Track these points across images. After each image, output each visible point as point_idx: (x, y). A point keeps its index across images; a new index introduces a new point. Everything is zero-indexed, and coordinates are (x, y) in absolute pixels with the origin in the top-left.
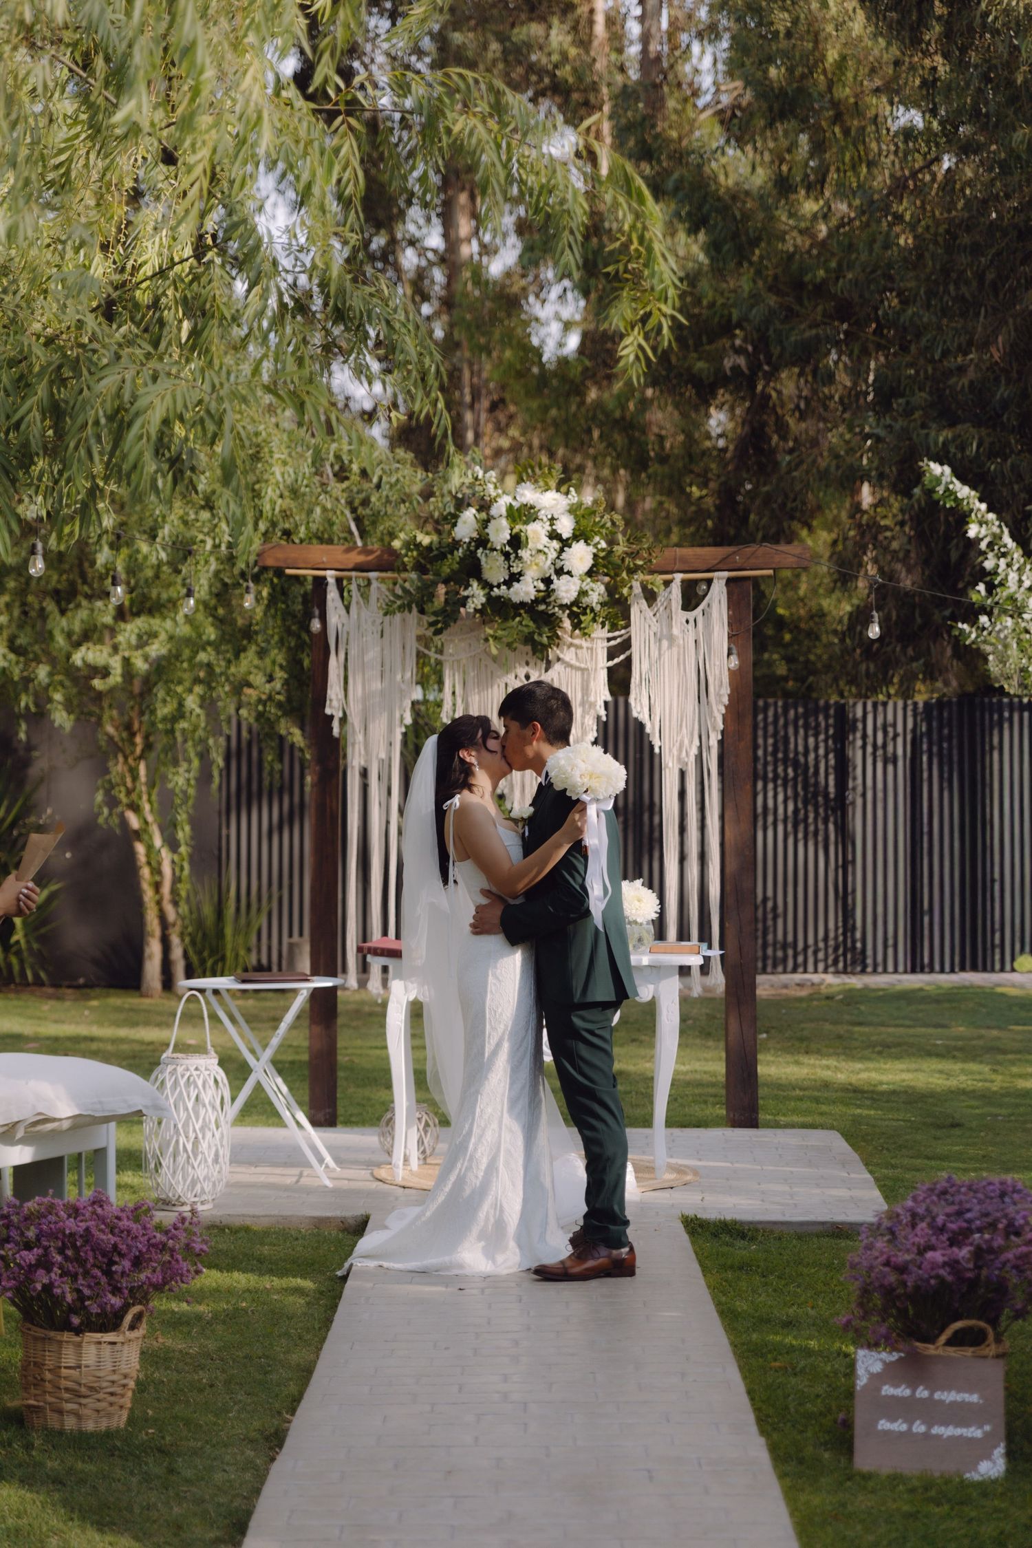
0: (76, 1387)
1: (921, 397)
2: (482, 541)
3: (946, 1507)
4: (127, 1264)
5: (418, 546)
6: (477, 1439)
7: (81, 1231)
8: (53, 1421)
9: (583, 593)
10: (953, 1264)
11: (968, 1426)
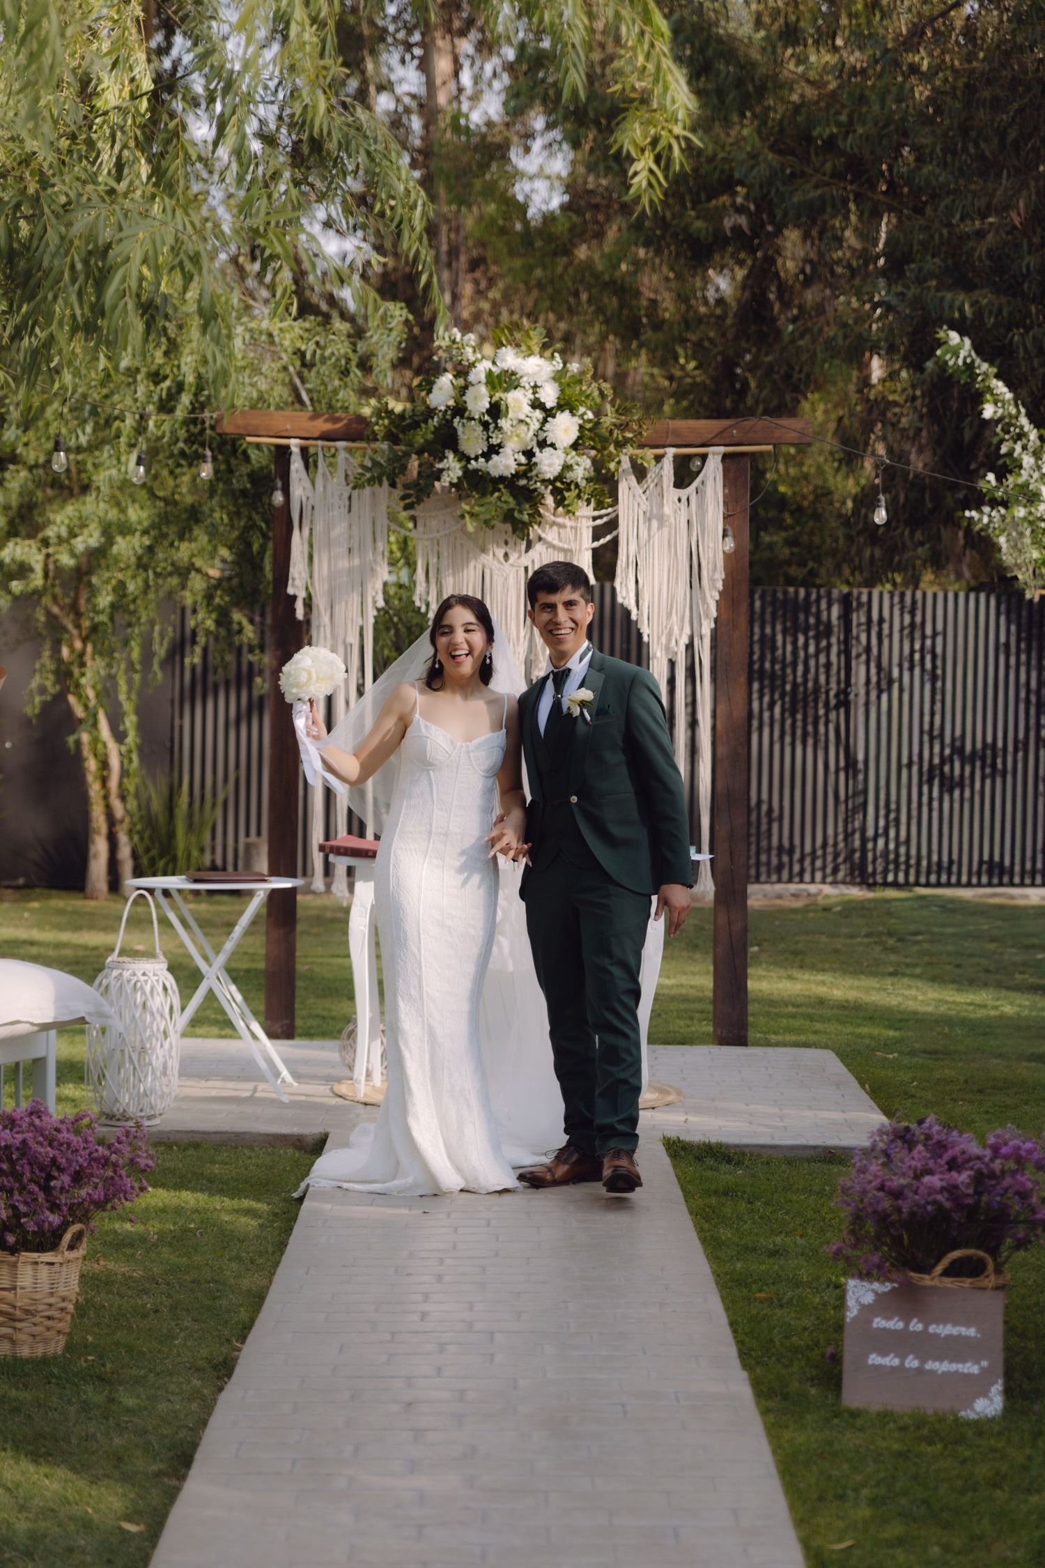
0: (11, 1310)
1: (933, 264)
2: (460, 410)
3: (939, 1447)
4: (66, 1179)
5: (390, 413)
6: (439, 1370)
7: (17, 1143)
9: (567, 467)
10: (951, 1190)
11: (964, 1361)
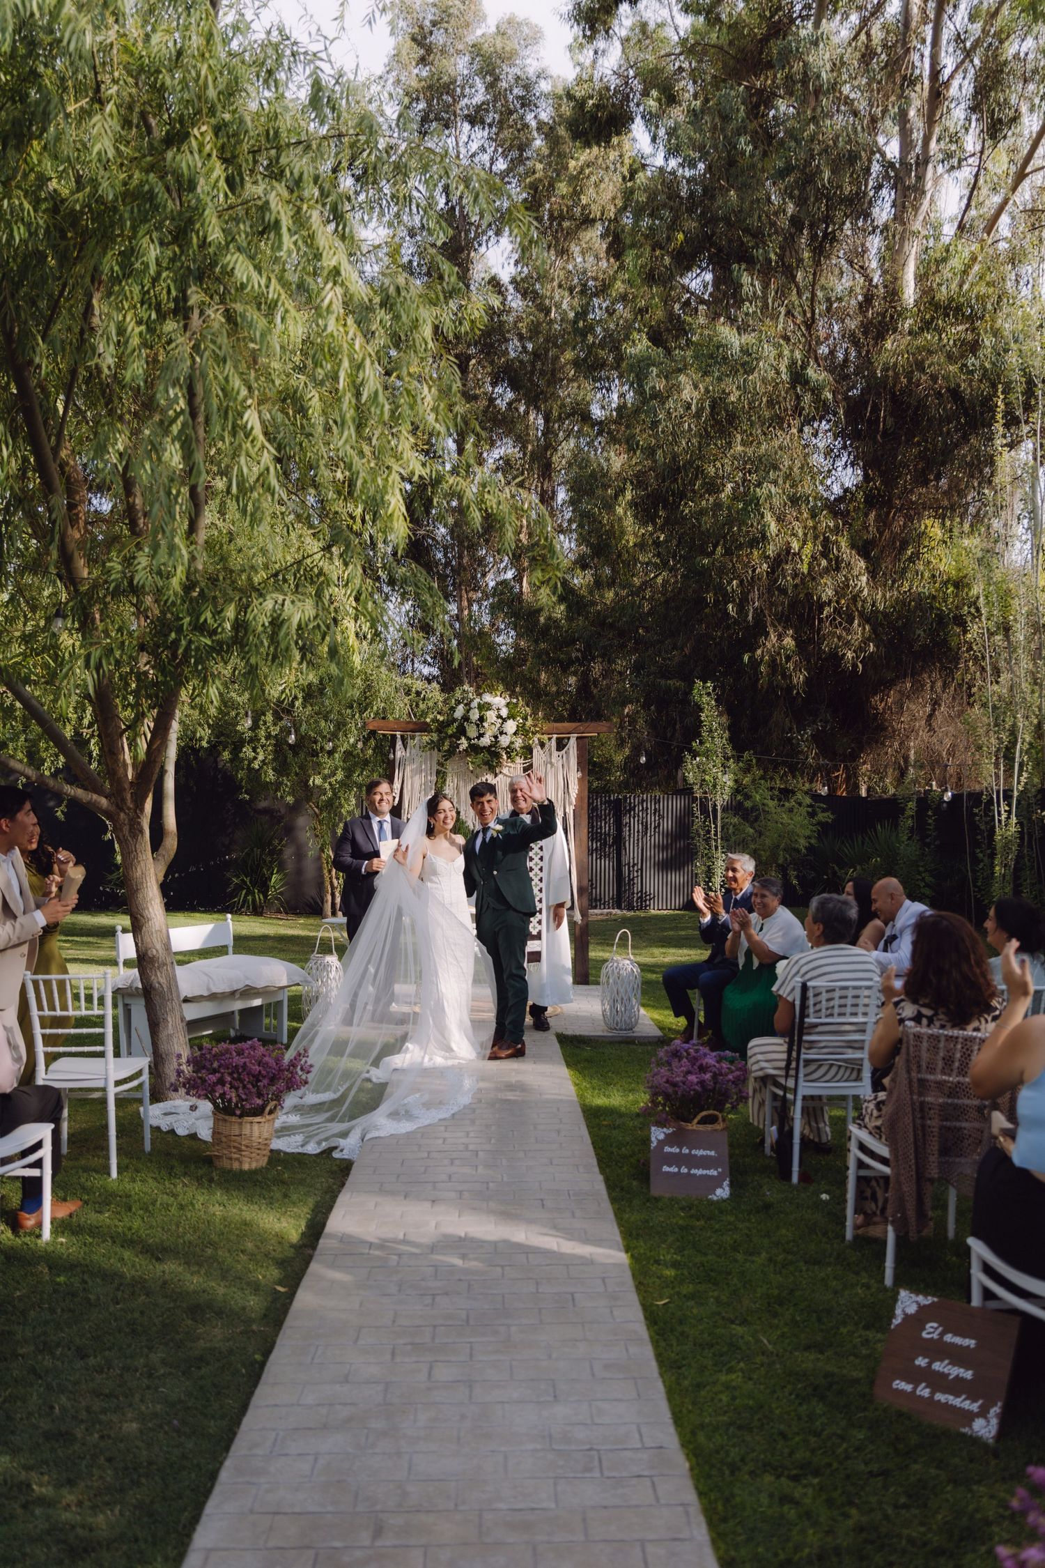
0: (239, 1146)
2: (466, 718)
3: (702, 1222)
4: (265, 1081)
5: (438, 721)
6: (450, 1177)
8: (226, 1164)
9: (512, 743)
10: (702, 1083)
11: (710, 1169)
